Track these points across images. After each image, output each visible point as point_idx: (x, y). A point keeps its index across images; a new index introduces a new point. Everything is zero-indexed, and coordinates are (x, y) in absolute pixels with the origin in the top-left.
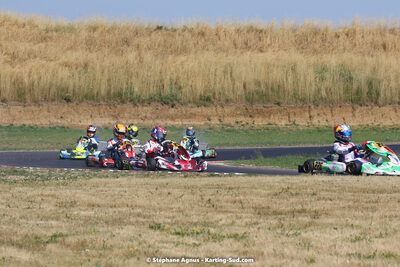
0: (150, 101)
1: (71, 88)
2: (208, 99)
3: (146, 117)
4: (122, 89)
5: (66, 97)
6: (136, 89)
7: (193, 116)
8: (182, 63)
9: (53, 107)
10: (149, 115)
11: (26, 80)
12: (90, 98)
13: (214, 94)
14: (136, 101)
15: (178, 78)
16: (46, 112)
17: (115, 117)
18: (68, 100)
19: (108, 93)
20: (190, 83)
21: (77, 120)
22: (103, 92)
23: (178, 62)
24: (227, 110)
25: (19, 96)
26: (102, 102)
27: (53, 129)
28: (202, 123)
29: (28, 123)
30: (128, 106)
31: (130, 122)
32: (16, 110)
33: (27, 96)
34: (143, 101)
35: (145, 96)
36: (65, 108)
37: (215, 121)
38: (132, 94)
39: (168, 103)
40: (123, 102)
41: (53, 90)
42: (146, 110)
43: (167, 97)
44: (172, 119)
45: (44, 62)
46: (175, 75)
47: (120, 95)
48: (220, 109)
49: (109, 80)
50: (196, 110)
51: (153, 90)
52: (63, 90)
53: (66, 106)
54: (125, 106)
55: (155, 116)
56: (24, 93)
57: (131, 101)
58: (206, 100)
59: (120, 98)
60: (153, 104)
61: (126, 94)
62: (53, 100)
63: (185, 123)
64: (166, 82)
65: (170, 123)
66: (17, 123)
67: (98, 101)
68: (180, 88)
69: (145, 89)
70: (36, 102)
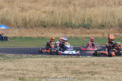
0: (79, 27)
1: (46, 22)
2: (103, 26)
3: (77, 33)
4: (67, 22)
5: (44, 25)
6: (73, 22)
7: (97, 33)
8: (93, 11)
9: (39, 29)
10: (78, 32)
11: (28, 18)
12: (54, 26)
13: (106, 24)
14: (73, 27)
15: (91, 17)
16: (36, 32)
17: (64, 33)
18: (45, 27)
19: (62, 24)
20: (96, 19)
21: (48, 34)
22: (60, 23)
23: (91, 11)
24: (111, 30)
25: (25, 25)
26: (59, 27)
27: (39, 38)
28: (101, 36)
29: (28, 36)
30: (70, 29)
31: (71, 35)
32: (23, 31)
33: (28, 25)
34: (76, 27)
35: (77, 25)
36: (44, 30)
37: (106, 35)
38: (71, 24)
39: (86, 28)
40: (68, 27)
41: (39, 23)
42: (77, 31)
43: (86, 25)
44: (88, 34)
45: (35, 11)
46: (89, 16)
47: (66, 24)
48: (108, 30)
49: (62, 18)
50: (98, 30)
51: (80, 22)
52: (43, 23)
53: (44, 29)
54: (69, 29)
55: (81, 33)
56: (27, 24)
57: (71, 27)
58: (102, 26)
59: (67, 26)
60: (80, 28)
61: (69, 24)
62: (39, 27)
63: (93, 36)
64: (86, 19)
65: (87, 36)
66: (24, 36)
67: (57, 27)
68: (92, 21)
69: (77, 22)
70: (32, 27)
